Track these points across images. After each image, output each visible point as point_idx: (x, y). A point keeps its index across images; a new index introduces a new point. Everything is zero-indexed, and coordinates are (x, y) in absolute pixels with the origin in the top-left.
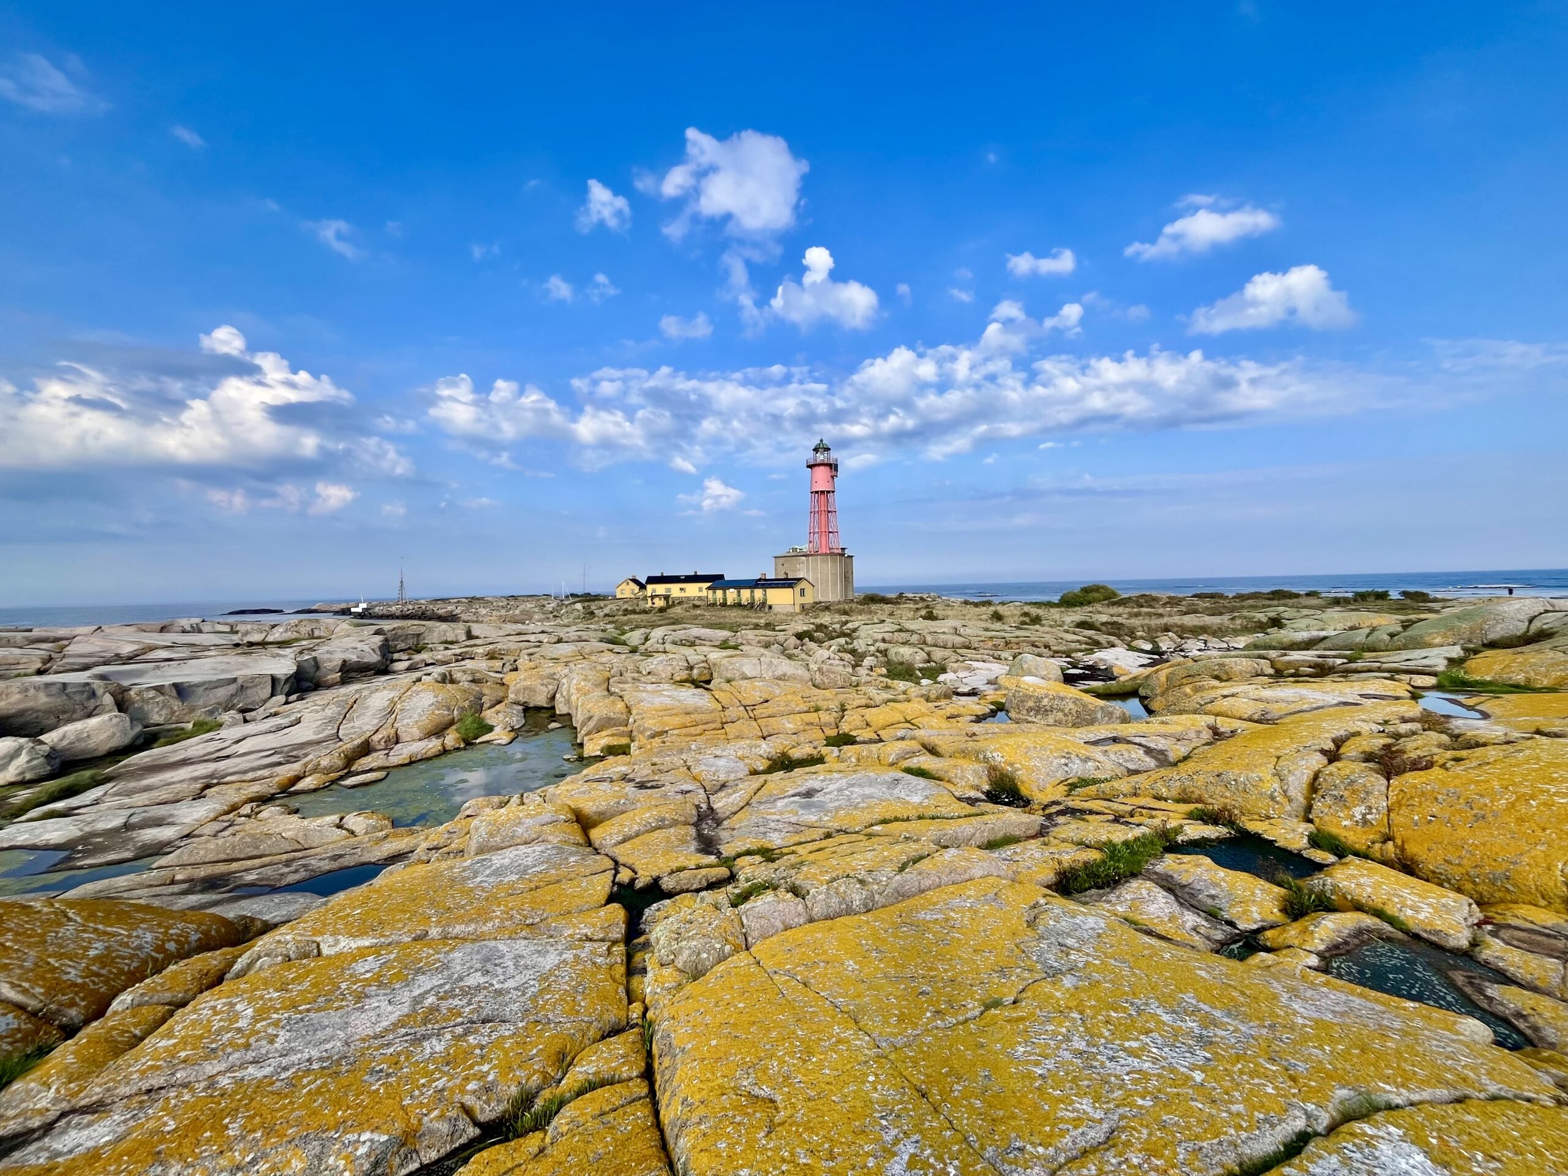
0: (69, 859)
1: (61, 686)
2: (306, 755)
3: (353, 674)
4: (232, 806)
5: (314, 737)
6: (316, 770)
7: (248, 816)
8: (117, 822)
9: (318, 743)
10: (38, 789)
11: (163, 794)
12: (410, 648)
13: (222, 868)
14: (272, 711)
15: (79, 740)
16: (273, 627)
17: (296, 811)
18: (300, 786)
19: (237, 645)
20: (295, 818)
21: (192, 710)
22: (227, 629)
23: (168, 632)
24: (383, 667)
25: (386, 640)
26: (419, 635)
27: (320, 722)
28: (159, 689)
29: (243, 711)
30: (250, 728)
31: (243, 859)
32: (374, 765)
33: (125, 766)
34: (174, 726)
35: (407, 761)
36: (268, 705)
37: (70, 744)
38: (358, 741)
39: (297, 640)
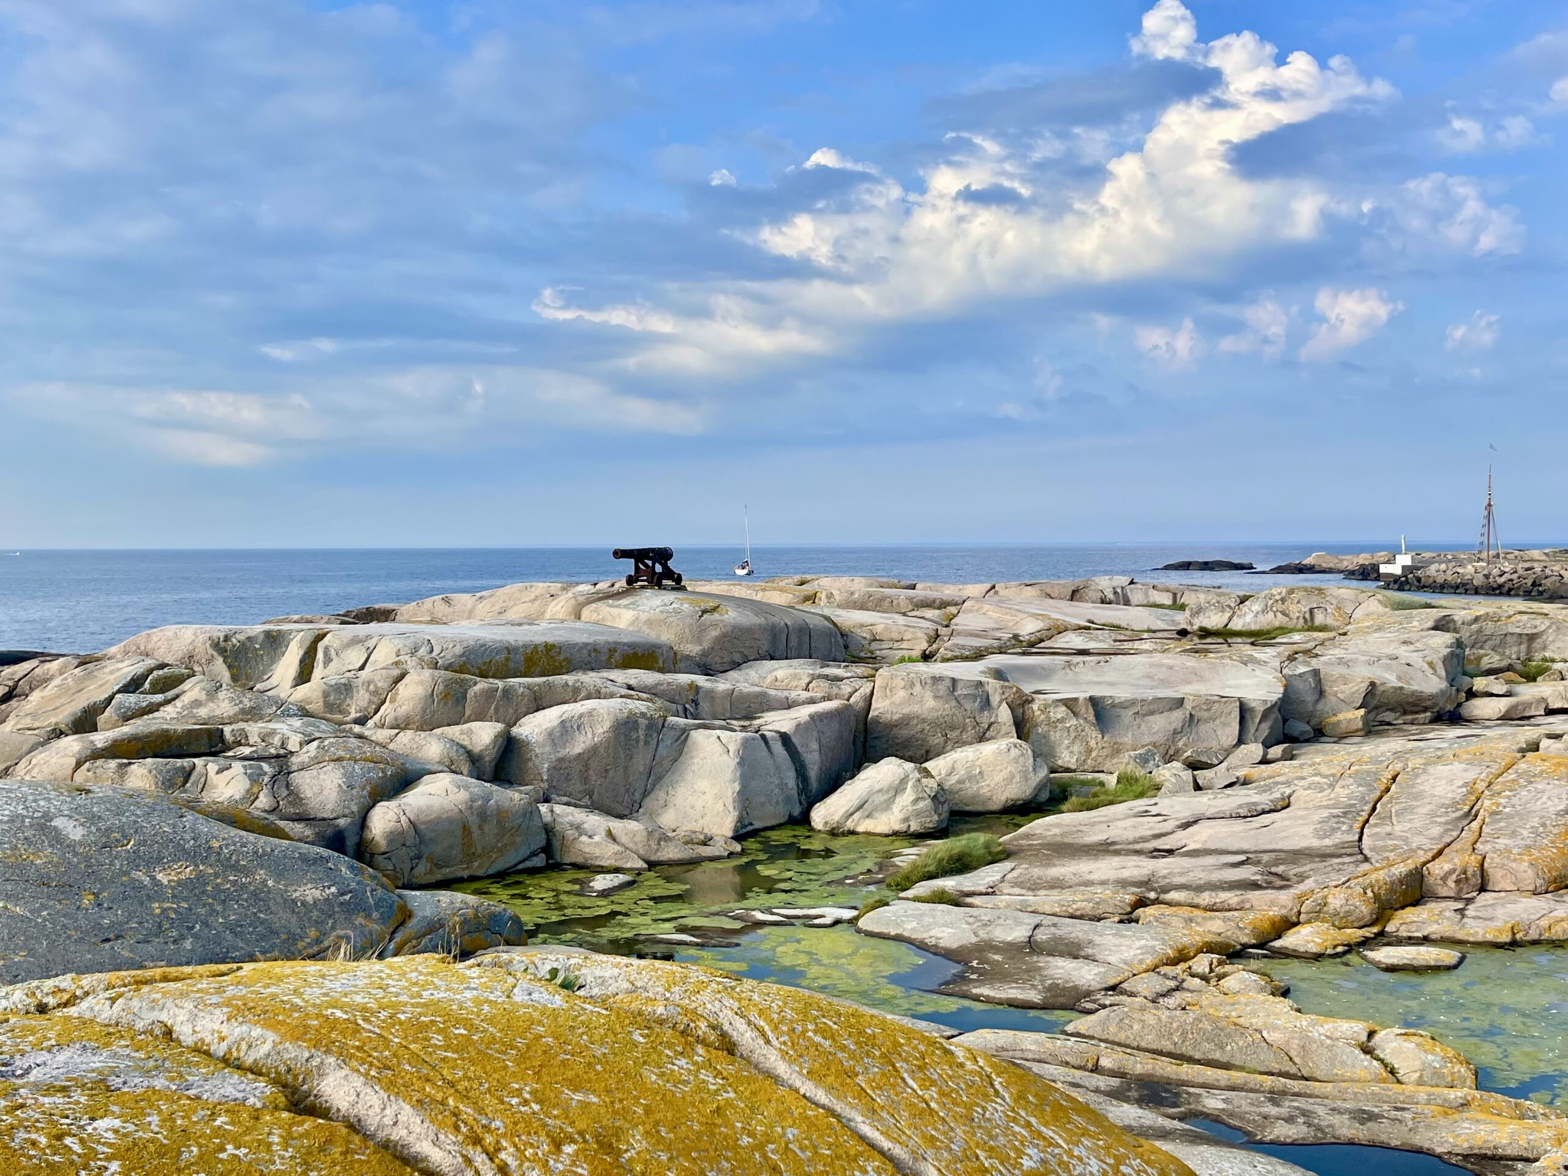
0: (961, 978)
1: (948, 683)
2: (1302, 878)
3: (1388, 716)
4: (1180, 951)
5: (1315, 843)
6: (1319, 913)
7: (1205, 978)
8: (1018, 934)
9: (1324, 856)
10: (925, 850)
11: (1079, 901)
12: (1509, 668)
13: (1166, 1068)
14: (1241, 773)
15: (971, 778)
16: (1243, 600)
17: (1285, 993)
18: (1290, 940)
19: (1183, 633)
20: (1283, 1005)
21: (1116, 751)
22: (1167, 600)
23: (1081, 600)
24: (1450, 707)
25: (1459, 644)
26: (1532, 638)
27: (1325, 813)
28: (1070, 704)
29: (1194, 766)
30: (1203, 803)
31: (1198, 1062)
32: (1433, 929)
33: (1027, 836)
34: (1090, 776)
35: (1506, 938)
36: (1232, 759)
37: (959, 782)
38: (1400, 869)
39: (1283, 630)
